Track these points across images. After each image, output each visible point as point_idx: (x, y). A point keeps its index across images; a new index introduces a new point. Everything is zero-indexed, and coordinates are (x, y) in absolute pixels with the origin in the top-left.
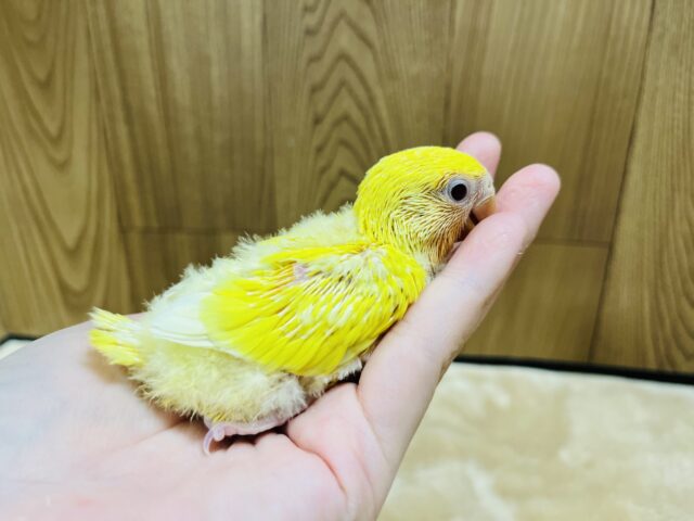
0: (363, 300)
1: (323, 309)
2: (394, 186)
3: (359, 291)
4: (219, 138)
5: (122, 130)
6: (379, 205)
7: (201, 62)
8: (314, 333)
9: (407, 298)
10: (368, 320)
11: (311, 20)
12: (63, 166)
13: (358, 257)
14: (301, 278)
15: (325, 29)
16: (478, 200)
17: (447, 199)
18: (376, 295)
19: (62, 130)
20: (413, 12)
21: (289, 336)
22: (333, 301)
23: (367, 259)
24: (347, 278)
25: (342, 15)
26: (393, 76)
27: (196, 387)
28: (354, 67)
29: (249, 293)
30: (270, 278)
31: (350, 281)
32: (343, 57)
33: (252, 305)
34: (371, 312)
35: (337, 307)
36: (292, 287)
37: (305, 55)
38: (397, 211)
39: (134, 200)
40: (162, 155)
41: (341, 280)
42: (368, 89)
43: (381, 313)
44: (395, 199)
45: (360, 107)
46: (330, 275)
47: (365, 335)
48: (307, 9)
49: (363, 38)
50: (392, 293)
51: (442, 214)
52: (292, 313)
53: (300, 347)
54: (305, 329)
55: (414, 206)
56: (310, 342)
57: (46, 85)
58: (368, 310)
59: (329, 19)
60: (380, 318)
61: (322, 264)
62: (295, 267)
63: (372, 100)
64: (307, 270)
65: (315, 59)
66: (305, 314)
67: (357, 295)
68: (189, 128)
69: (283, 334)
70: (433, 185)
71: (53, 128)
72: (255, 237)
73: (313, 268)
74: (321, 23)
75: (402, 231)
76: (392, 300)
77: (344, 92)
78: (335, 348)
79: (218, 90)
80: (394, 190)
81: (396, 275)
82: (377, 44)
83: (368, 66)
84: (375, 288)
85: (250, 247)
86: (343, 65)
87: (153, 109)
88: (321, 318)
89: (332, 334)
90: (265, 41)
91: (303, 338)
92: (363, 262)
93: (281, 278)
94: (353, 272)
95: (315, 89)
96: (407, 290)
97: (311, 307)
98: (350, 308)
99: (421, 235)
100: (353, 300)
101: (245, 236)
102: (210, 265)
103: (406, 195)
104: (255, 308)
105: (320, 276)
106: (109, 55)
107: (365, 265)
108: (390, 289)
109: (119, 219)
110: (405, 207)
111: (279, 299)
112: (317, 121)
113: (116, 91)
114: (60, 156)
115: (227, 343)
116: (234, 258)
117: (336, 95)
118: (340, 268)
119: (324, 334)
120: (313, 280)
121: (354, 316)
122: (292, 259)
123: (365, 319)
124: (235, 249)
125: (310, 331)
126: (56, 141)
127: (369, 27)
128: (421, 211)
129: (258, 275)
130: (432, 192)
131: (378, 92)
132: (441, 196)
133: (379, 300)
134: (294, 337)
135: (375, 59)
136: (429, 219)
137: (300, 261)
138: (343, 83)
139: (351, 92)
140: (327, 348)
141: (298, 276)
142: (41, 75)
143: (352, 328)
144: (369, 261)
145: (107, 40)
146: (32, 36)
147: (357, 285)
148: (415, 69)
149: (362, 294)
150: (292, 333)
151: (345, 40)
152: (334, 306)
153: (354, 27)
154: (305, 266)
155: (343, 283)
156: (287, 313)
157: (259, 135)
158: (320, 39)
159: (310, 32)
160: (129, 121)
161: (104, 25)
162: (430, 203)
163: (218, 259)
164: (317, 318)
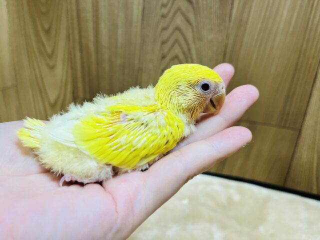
0: (152, 136)
1: (132, 137)
2: (175, 79)
3: (151, 131)
4: (119, 61)
5: (78, 54)
6: (166, 87)
7: (114, 27)
8: (125, 149)
9: (173, 137)
10: (153, 146)
11: (164, 11)
12: (52, 68)
13: (152, 114)
14: (124, 121)
15: (170, 15)
16: (215, 94)
17: (199, 90)
18: (158, 134)
19: (53, 52)
20: (212, 10)
21: (113, 148)
22: (137, 135)
23: (157, 116)
24: (145, 124)
25: (179, 9)
26: (200, 39)
27: (61, 161)
28: (182, 34)
29: (98, 124)
30: (109, 118)
31: (147, 125)
32: (178, 29)
33: (98, 130)
34: (155, 143)
35: (139, 138)
36: (118, 125)
37: (160, 27)
38: (173, 92)
39: (80, 85)
40: (94, 67)
41: (142, 124)
42: (188, 44)
43: (160, 143)
44: (174, 85)
45: (184, 53)
46: (137, 121)
47: (151, 153)
48: (163, 6)
49: (188, 21)
50: (166, 135)
51: (195, 97)
52: (117, 137)
53: (118, 155)
54: (121, 146)
55: (182, 90)
56: (123, 152)
57: (48, 32)
58: (153, 141)
59: (172, 11)
60: (159, 146)
61: (135, 115)
62: (121, 114)
63: (189, 50)
64: (127, 117)
65: (164, 29)
66: (122, 139)
67: (149, 133)
68: (106, 56)
69: (111, 147)
70: (193, 82)
71: (49, 51)
72: (105, 95)
73: (130, 117)
74: (169, 12)
75: (174, 101)
76: (166, 138)
77: (177, 45)
78: (135, 157)
79: (120, 39)
80: (174, 81)
81: (170, 126)
82: (194, 24)
83: (189, 35)
84: (158, 131)
85: (102, 99)
86: (177, 32)
87: (92, 47)
88: (129, 143)
89: (135, 150)
90: (143, 19)
91: (120, 150)
92: (154, 117)
93: (114, 120)
94: (148, 122)
95: (164, 43)
96: (174, 134)
97: (126, 136)
98: (145, 139)
99: (183, 105)
100: (147, 135)
101: (100, 94)
102: (82, 104)
103: (179, 85)
104: (99, 132)
105: (133, 121)
106: (75, 21)
107: (156, 118)
108: (165, 132)
109: (73, 93)
110: (178, 90)
111: (111, 130)
112: (163, 57)
113: (77, 37)
114: (51, 63)
115: (83, 147)
116: (93, 103)
117: (173, 46)
118: (143, 118)
119: (130, 150)
120: (129, 122)
121: (146, 143)
122: (121, 110)
123: (151, 145)
124: (94, 99)
125: (124, 147)
126: (50, 56)
127: (191, 16)
128: (185, 93)
129: (103, 115)
130: (192, 86)
131: (192, 46)
132: (196, 88)
133: (159, 137)
134: (116, 149)
135: (193, 31)
136: (189, 98)
137: (125, 112)
138: (176, 41)
139: (180, 45)
140: (131, 157)
141: (122, 119)
142: (46, 26)
143: (144, 149)
144: (158, 117)
145: (75, 14)
146: (44, 9)
147: (150, 128)
148: (211, 37)
149: (152, 132)
150: (115, 147)
151: (179, 21)
152: (137, 137)
153: (184, 15)
154: (127, 115)
155: (143, 126)
156: (114, 137)
157: (136, 62)
158: (168, 20)
159: (163, 16)
160: (81, 50)
161: (74, 8)
162: (190, 90)
163: (86, 102)
164: (128, 142)
